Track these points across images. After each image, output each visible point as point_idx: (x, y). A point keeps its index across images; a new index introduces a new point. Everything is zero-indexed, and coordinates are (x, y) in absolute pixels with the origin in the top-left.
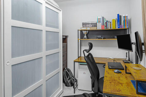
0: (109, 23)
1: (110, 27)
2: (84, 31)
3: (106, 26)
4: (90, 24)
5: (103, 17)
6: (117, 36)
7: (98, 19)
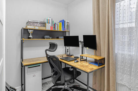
0: (57, 25)
1: (58, 29)
2: (30, 29)
3: (54, 28)
4: (39, 23)
5: (52, 19)
6: (64, 36)
7: (48, 20)
